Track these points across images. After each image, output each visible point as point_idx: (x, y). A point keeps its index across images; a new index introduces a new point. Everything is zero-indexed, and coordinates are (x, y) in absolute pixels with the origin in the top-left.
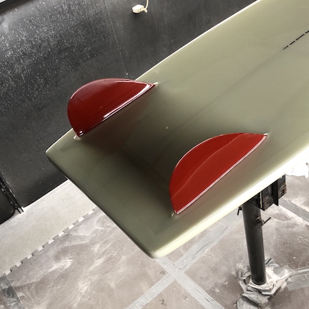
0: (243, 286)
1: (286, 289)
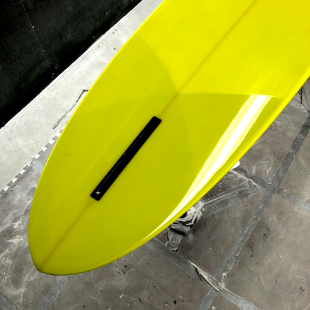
1: (202, 217)
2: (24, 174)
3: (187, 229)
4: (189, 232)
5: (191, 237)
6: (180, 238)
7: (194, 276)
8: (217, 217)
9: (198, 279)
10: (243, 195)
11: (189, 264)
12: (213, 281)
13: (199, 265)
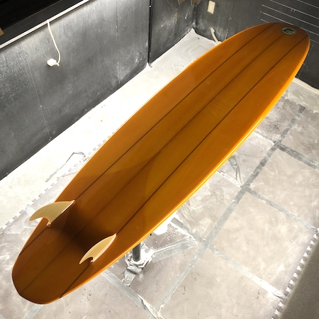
0: (128, 262)
1: (151, 262)
2: (20, 216)
3: (139, 270)
4: (141, 272)
5: (141, 276)
6: (133, 276)
7: (140, 306)
8: (162, 263)
9: (143, 308)
10: (184, 247)
11: (137, 297)
12: (154, 310)
13: (145, 298)
